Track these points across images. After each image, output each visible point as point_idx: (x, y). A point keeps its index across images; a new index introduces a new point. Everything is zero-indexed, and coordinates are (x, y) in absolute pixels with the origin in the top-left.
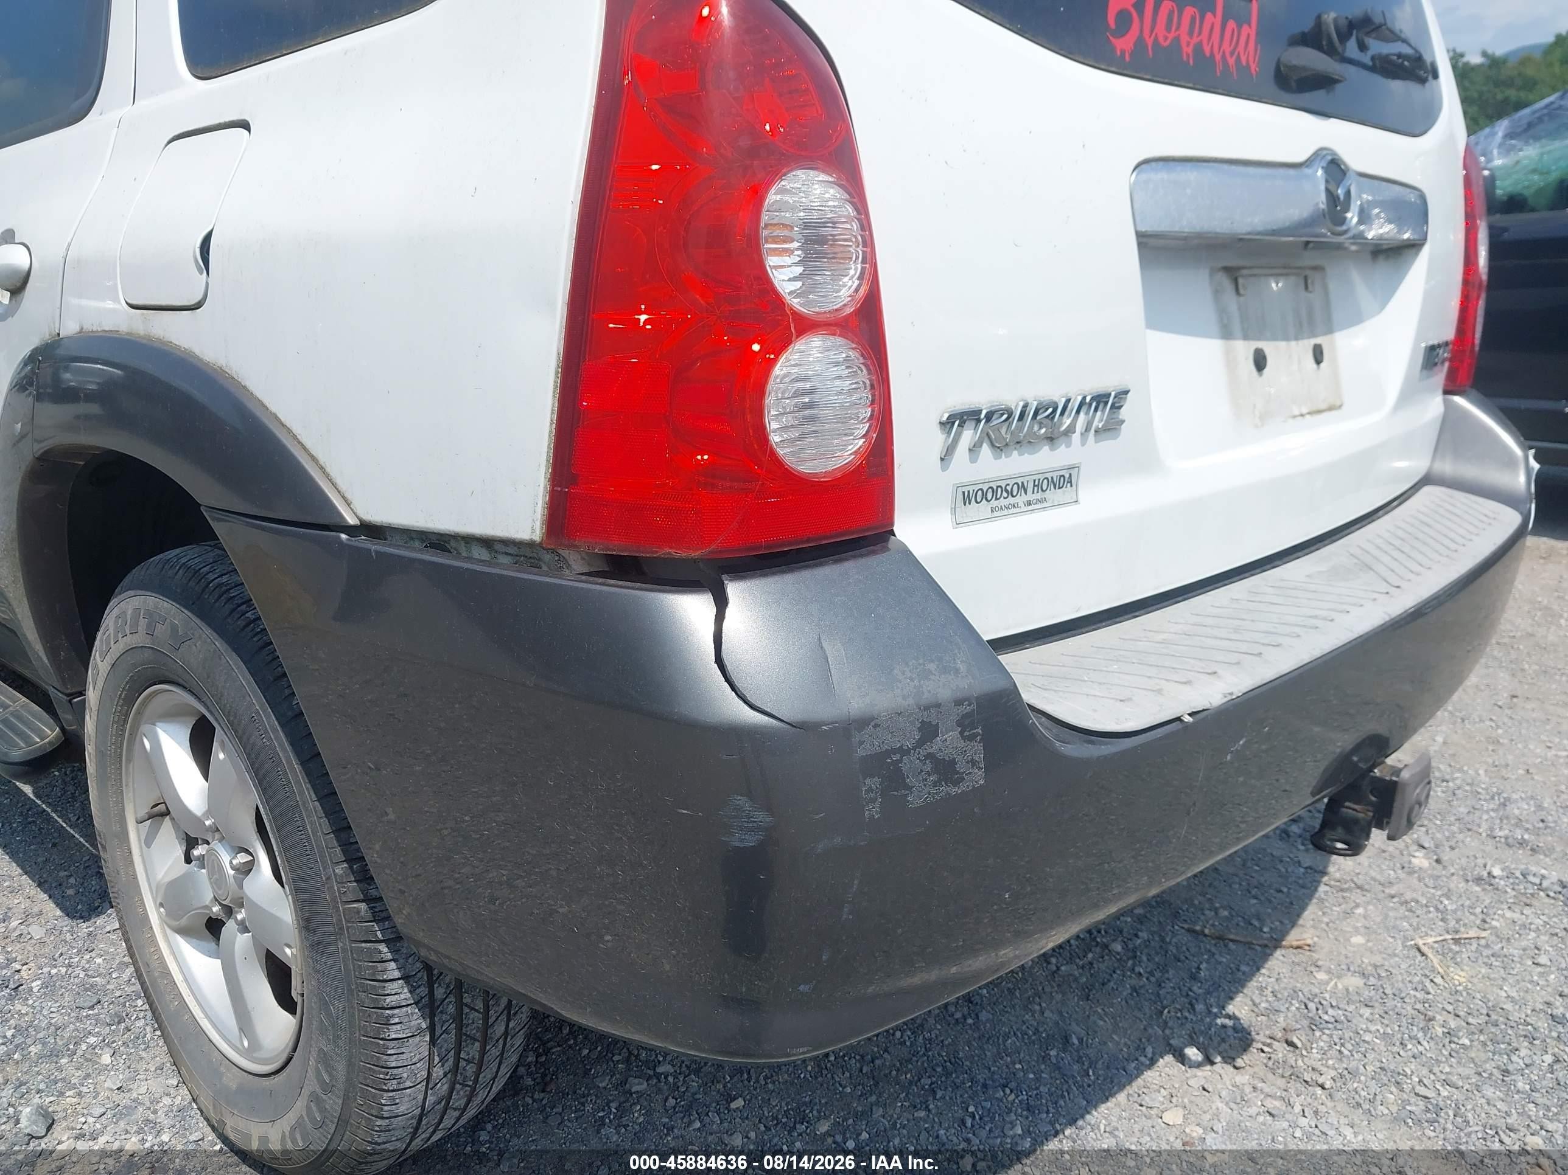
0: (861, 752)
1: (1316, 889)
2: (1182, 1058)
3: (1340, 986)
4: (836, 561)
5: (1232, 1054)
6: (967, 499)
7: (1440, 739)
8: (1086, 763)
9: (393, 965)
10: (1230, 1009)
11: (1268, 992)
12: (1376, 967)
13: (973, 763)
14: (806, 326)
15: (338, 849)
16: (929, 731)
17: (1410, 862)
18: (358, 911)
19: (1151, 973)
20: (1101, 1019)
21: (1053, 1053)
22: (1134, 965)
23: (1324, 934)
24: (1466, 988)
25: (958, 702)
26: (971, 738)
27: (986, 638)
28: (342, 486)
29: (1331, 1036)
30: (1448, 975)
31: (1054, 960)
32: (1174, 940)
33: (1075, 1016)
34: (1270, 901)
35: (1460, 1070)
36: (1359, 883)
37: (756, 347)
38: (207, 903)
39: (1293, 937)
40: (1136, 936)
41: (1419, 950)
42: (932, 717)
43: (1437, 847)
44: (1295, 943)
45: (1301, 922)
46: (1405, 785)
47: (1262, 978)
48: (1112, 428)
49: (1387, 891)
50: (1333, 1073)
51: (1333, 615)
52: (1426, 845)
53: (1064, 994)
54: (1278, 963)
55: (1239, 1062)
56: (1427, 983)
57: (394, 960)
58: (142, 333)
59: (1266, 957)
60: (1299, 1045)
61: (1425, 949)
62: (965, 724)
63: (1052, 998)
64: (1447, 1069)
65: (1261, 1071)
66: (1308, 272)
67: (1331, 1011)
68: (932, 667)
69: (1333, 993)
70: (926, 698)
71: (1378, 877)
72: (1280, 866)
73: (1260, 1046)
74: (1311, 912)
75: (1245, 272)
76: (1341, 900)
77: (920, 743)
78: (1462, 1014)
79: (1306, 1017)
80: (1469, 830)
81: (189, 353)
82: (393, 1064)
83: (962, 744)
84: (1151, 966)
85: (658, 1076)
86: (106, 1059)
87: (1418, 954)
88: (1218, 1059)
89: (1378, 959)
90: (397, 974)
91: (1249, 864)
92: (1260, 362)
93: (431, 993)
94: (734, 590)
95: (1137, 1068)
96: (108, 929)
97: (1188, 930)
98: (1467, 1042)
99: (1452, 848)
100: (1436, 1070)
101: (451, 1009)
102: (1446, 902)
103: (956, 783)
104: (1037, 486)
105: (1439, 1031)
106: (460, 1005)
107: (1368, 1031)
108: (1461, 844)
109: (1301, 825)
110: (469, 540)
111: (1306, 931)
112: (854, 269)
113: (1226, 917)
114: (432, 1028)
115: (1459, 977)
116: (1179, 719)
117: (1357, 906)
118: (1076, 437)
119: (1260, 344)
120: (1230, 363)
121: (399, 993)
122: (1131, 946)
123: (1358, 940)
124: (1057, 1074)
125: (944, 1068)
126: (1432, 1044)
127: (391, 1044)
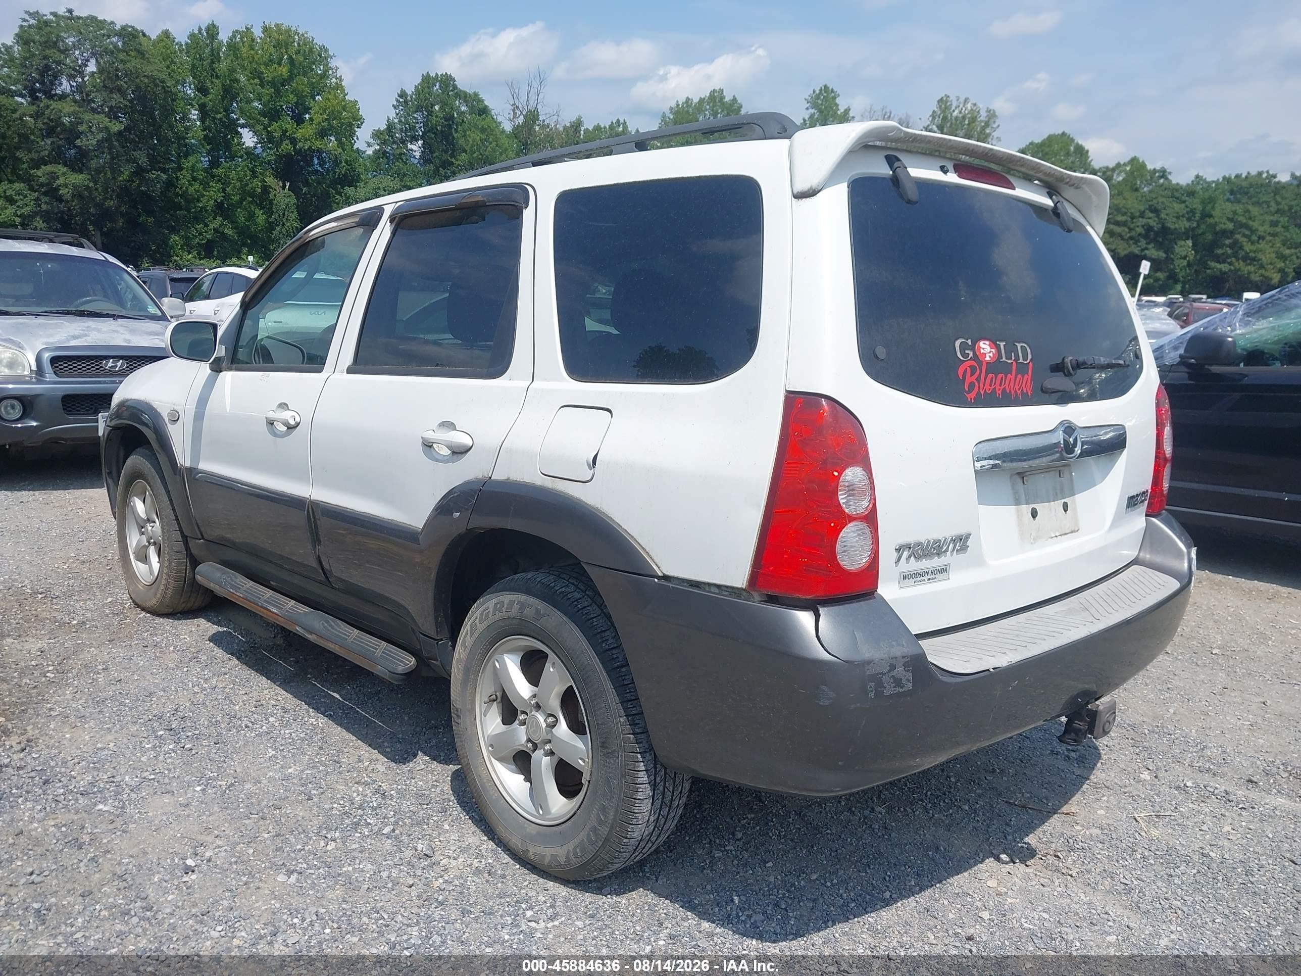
0: (868, 673)
1: (1081, 787)
2: (998, 859)
3: (1088, 833)
4: (857, 602)
5: (1025, 859)
6: (905, 578)
7: (1171, 711)
8: (950, 684)
9: (642, 764)
10: (1026, 840)
11: (1048, 834)
12: (1109, 825)
13: (908, 680)
14: (852, 519)
15: (622, 710)
16: (893, 667)
17: (1139, 776)
18: (630, 738)
19: (985, 821)
20: (956, 839)
21: (930, 853)
22: (975, 817)
23: (1083, 808)
24: (1157, 839)
25: (903, 657)
26: (908, 671)
27: (913, 633)
28: (656, 561)
29: (1079, 855)
30: (1149, 832)
31: (931, 812)
32: (998, 806)
33: (942, 838)
34: (1054, 791)
35: (1147, 874)
36: (1107, 785)
37: (832, 525)
38: (523, 742)
39: (1065, 809)
40: (977, 803)
41: (1135, 819)
42: (894, 662)
43: (1157, 770)
44: (1065, 812)
45: (1070, 802)
46: (1101, 712)
47: (1047, 827)
48: (964, 548)
49: (1123, 790)
50: (1078, 870)
51: (1062, 631)
52: (1151, 768)
53: (936, 827)
54: (1055, 821)
55: (1028, 863)
56: (1137, 834)
57: (643, 762)
58: (550, 486)
59: (1049, 818)
60: (1061, 857)
61: (1138, 819)
62: (906, 665)
63: (930, 829)
64: (1139, 873)
65: (1039, 867)
66: (1061, 468)
67: (1080, 844)
68: (894, 643)
69: (1083, 836)
70: (892, 655)
71: (1119, 783)
72: (1062, 774)
73: (1040, 856)
74: (1077, 797)
75: (1027, 473)
76: (1095, 793)
77: (889, 671)
78: (1152, 849)
79: (1067, 846)
80: (1179, 762)
81: (579, 500)
82: (636, 811)
83: (904, 673)
84: (984, 817)
85: (727, 851)
86: (446, 827)
87: (1134, 821)
88: (1018, 861)
89: (1111, 822)
90: (643, 768)
91: (1044, 772)
92: (1034, 514)
93: (655, 779)
94: (822, 611)
95: (975, 862)
96: (418, 769)
97: (1006, 802)
98: (1152, 862)
99: (1166, 771)
100: (1133, 872)
101: (661, 788)
102: (1156, 797)
103: (902, 688)
104: (932, 572)
105: (1139, 856)
106: (665, 787)
107: (1099, 854)
108: (1172, 769)
109: (1078, 754)
110: (709, 584)
111: (1074, 805)
112: (867, 499)
113: (1028, 797)
114: (653, 796)
115: (1155, 833)
116: (988, 670)
117: (1104, 796)
118: (949, 553)
119: (1035, 506)
120: (1019, 516)
121: (643, 777)
122: (973, 808)
123: (1101, 812)
124: (932, 862)
125: (874, 856)
126: (1134, 861)
127: (637, 801)
